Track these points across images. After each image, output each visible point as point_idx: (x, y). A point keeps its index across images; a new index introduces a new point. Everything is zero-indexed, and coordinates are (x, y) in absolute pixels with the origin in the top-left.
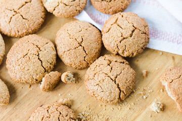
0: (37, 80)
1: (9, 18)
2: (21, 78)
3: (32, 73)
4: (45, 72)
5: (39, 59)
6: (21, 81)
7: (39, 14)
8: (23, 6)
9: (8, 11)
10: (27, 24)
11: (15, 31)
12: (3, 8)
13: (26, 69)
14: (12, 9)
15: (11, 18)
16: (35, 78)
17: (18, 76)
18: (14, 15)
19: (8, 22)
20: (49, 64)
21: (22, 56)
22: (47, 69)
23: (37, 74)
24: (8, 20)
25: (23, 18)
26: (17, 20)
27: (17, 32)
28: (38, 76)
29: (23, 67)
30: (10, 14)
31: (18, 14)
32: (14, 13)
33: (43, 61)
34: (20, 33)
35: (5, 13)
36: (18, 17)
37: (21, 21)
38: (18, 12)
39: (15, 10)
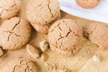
0: (46, 22)
1: (7, 37)
2: (36, 20)
3: (43, 17)
4: (52, 17)
5: (49, 8)
6: (36, 22)
7: (27, 31)
8: (15, 27)
9: (5, 33)
10: (20, 39)
11: (13, 46)
12: (2, 32)
13: (40, 14)
14: (8, 31)
15: (9, 37)
16: (45, 20)
17: (34, 19)
18: (10, 35)
19: (7, 40)
20: (55, 12)
21: (38, 5)
22: (53, 15)
23: (47, 18)
24: (6, 39)
25: (17, 36)
26: (13, 37)
27: (14, 46)
28: (47, 20)
29: (38, 12)
30: (7, 34)
31: (13, 34)
32: (10, 34)
33: (51, 10)
34: (17, 46)
35: (4, 35)
36: (13, 36)
37: (16, 38)
38: (12, 32)
39: (10, 31)
